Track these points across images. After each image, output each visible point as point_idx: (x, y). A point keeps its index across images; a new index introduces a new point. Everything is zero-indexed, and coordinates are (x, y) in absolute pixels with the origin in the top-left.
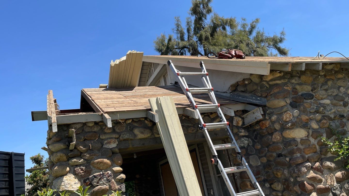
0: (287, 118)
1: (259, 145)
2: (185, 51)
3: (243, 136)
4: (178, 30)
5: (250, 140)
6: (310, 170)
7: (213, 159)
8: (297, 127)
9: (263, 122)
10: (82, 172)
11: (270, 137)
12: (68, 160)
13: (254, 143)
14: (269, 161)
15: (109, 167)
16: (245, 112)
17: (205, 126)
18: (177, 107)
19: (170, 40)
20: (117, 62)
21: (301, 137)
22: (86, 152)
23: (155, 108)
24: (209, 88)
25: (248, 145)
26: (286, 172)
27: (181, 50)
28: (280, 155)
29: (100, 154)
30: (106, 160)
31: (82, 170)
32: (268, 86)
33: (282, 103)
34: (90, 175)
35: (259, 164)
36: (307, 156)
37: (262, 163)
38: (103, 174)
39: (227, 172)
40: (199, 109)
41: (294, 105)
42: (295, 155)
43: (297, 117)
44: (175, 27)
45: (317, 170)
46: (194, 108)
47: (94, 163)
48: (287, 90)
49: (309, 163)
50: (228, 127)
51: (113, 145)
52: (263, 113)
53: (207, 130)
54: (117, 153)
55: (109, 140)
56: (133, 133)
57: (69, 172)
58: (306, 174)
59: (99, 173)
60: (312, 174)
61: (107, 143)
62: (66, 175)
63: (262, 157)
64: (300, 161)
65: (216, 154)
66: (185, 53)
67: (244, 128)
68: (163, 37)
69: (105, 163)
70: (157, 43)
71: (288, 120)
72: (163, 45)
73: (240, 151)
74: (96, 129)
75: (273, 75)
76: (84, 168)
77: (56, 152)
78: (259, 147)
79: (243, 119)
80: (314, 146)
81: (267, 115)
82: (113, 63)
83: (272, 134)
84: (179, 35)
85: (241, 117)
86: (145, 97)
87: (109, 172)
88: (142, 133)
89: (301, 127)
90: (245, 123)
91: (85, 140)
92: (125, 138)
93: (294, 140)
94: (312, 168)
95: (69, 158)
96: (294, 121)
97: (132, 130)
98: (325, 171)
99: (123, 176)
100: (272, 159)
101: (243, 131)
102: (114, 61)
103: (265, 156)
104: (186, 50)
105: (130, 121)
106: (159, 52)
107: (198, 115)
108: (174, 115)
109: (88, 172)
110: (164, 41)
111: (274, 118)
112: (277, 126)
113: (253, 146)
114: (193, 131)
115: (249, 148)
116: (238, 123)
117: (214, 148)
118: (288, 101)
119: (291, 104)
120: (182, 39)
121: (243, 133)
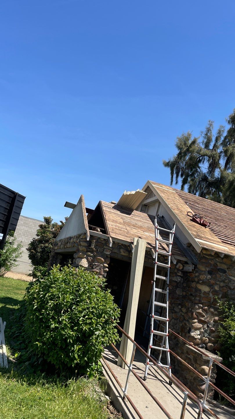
0: (202, 278)
1: (186, 284)
2: (204, 159)
3: (179, 276)
4: (207, 134)
5: (182, 279)
6: (201, 308)
7: (152, 281)
8: (205, 285)
9: (192, 274)
10: (90, 260)
11: (192, 283)
12: (86, 252)
13: (184, 282)
14: (186, 295)
15: (103, 263)
16: (186, 263)
17: (156, 263)
18: (147, 246)
19: (194, 142)
20: (129, 193)
21: (205, 290)
22: (95, 251)
23: (135, 243)
24: (170, 242)
25: (180, 282)
26: (190, 304)
27: (200, 157)
28: (191, 295)
29: (101, 255)
30: (102, 259)
31: (91, 259)
32: (202, 256)
33: (203, 269)
34: (93, 263)
35: (181, 294)
36: (203, 301)
37: (183, 294)
38: (99, 265)
39: (155, 290)
40: (158, 253)
41: (210, 273)
42: (197, 298)
43: (208, 280)
44: (204, 130)
45: (204, 310)
46: (156, 251)
47: (97, 258)
48: (211, 263)
49: (201, 305)
50: (169, 269)
51: (108, 253)
52: (193, 269)
53: (157, 266)
54: (108, 257)
55: (107, 250)
56: (120, 250)
57: (85, 258)
58: (197, 309)
59: (97, 264)
60: (200, 311)
61: (106, 251)
62: (84, 258)
63: (184, 291)
64: (197, 302)
65: (155, 280)
66: (203, 161)
67: (182, 272)
68: (189, 135)
69: (102, 260)
70: (180, 140)
71: (202, 279)
72: (185, 144)
73: (168, 283)
74: (103, 242)
75: (206, 252)
76: (92, 258)
77: (83, 246)
78: (185, 285)
79: (184, 266)
80: (209, 298)
81: (195, 271)
82: (125, 193)
83: (193, 282)
84: (205, 141)
85: (183, 265)
86: (135, 228)
87: (102, 265)
88: (124, 252)
89: (208, 286)
90: (184, 269)
91: (97, 245)
92: (115, 252)
93: (200, 290)
94: (202, 308)
95: (87, 251)
96: (205, 281)
97: (120, 249)
98: (209, 313)
99: (107, 269)
100: (187, 294)
101: (181, 273)
102: (127, 191)
103: (185, 292)
104: (206, 159)
105: (121, 244)
106: (179, 149)
107: (155, 256)
108: (143, 251)
109: (93, 261)
110: (188, 140)
111: (197, 274)
112: (196, 279)
113: (183, 283)
114: (151, 261)
115: (179, 283)
116: (180, 267)
117: (156, 276)
118: (208, 269)
119: (208, 272)
120: (207, 146)
121: (180, 274)
